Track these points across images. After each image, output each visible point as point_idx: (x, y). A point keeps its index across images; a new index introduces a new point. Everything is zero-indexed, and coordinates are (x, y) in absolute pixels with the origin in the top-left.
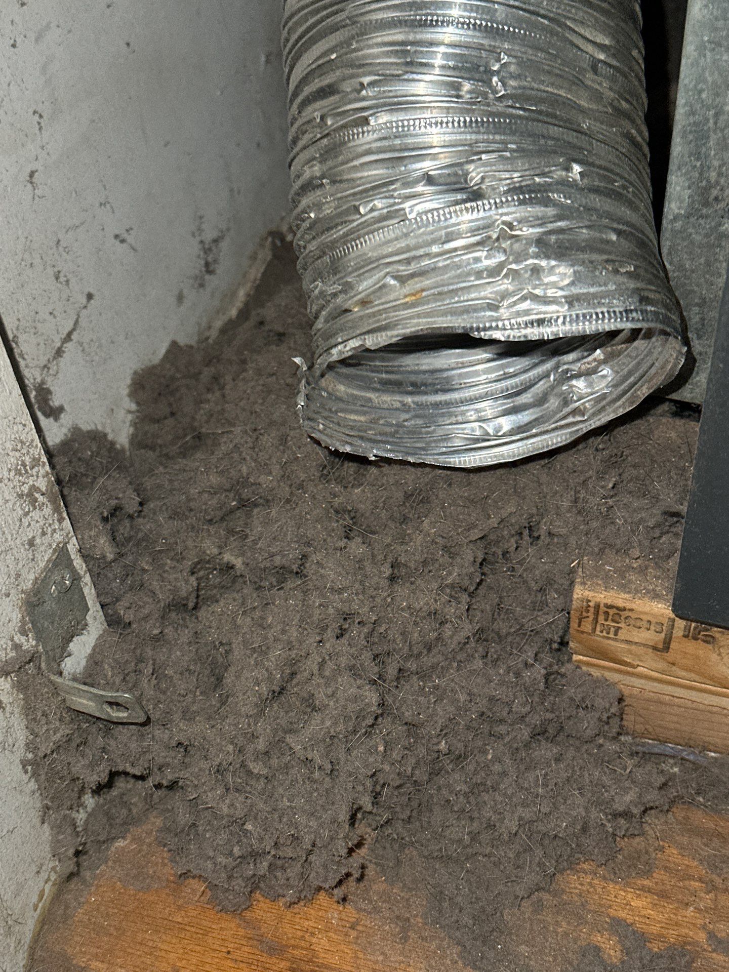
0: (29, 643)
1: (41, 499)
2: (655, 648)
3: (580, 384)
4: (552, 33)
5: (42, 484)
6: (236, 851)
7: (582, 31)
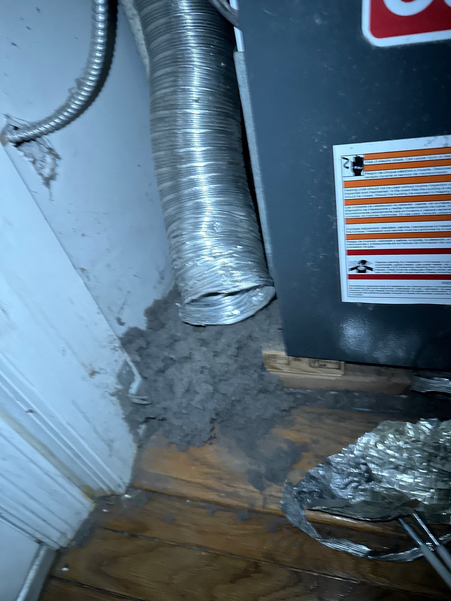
0: (120, 387)
1: (118, 349)
2: (286, 364)
3: (254, 298)
4: (228, 215)
5: (117, 345)
6: (182, 434)
7: (236, 213)
